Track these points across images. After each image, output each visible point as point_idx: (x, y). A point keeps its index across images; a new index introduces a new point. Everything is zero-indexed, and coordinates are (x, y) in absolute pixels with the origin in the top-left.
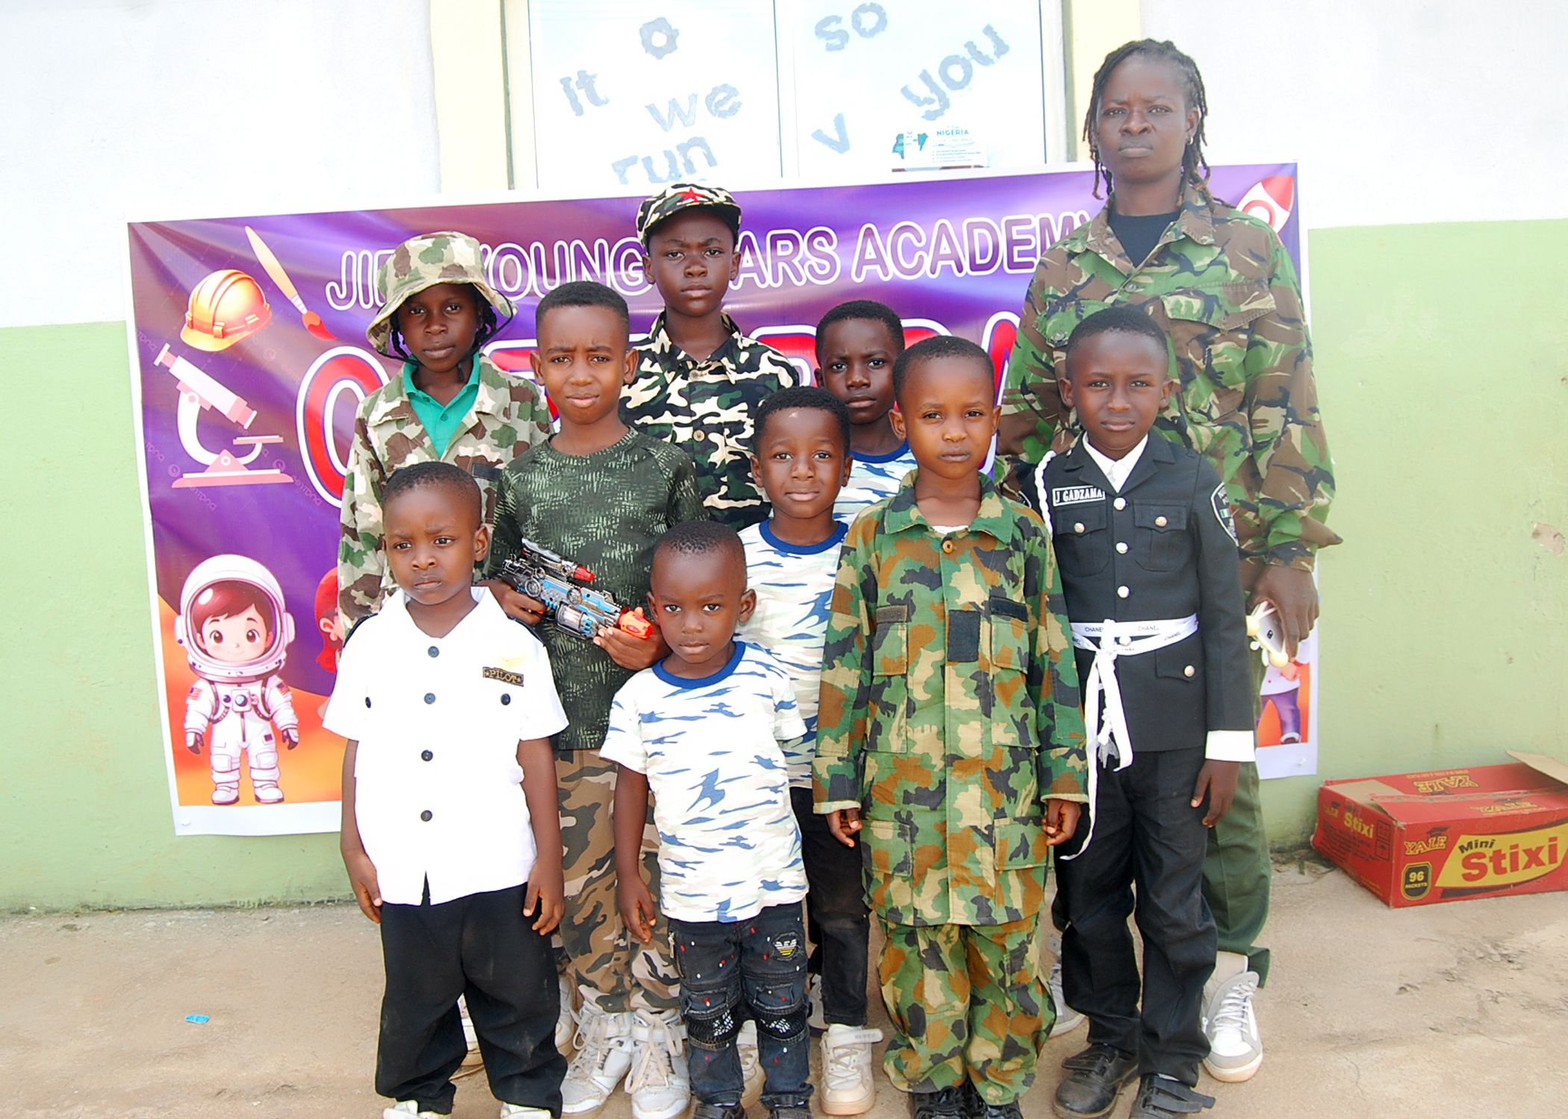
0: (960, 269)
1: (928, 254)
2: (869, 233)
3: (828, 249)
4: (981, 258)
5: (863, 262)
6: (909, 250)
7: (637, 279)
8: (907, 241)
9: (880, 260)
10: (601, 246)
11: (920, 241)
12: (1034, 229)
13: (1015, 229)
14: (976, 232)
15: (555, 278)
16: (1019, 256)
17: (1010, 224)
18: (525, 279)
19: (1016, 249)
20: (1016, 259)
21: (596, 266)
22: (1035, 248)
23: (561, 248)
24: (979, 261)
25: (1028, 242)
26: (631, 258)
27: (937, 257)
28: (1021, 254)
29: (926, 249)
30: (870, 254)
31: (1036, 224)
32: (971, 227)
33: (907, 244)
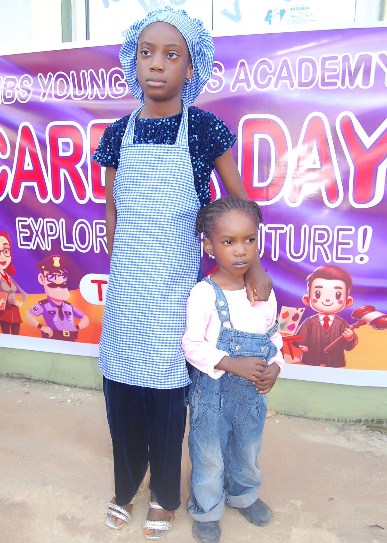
0: (292, 86)
1: (274, 77)
2: (242, 64)
3: (219, 74)
4: (305, 79)
5: (237, 81)
6: (264, 74)
7: (120, 90)
8: (264, 70)
9: (247, 80)
10: (102, 72)
11: (270, 69)
12: (339, 62)
13: (327, 62)
14: (304, 64)
15: (81, 90)
16: (328, 79)
17: (324, 60)
18: (68, 90)
19: (327, 74)
20: (326, 80)
21: (101, 83)
22: (339, 74)
23: (84, 74)
24: (304, 81)
25: (335, 70)
26: (117, 79)
27: (280, 78)
28: (329, 77)
29: (273, 74)
30: (242, 77)
31: (340, 59)
32: (301, 62)
33: (264, 71)
